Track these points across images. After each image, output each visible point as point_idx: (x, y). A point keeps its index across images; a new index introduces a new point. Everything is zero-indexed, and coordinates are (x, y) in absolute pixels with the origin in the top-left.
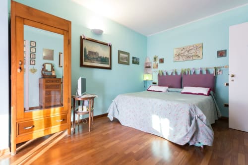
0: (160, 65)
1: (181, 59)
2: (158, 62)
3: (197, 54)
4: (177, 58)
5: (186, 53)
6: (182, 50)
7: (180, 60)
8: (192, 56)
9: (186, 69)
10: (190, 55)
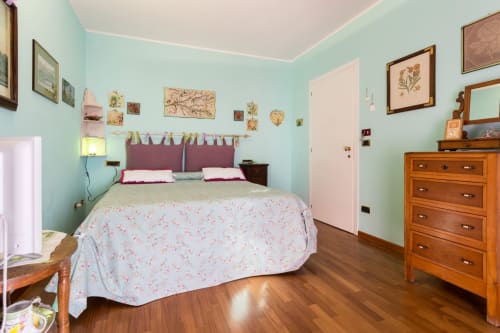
0: (129, 118)
1: (179, 112)
2: (123, 109)
3: (208, 109)
4: (172, 108)
5: (189, 104)
6: (181, 96)
7: (178, 114)
8: (200, 111)
9: (191, 135)
10: (196, 107)
